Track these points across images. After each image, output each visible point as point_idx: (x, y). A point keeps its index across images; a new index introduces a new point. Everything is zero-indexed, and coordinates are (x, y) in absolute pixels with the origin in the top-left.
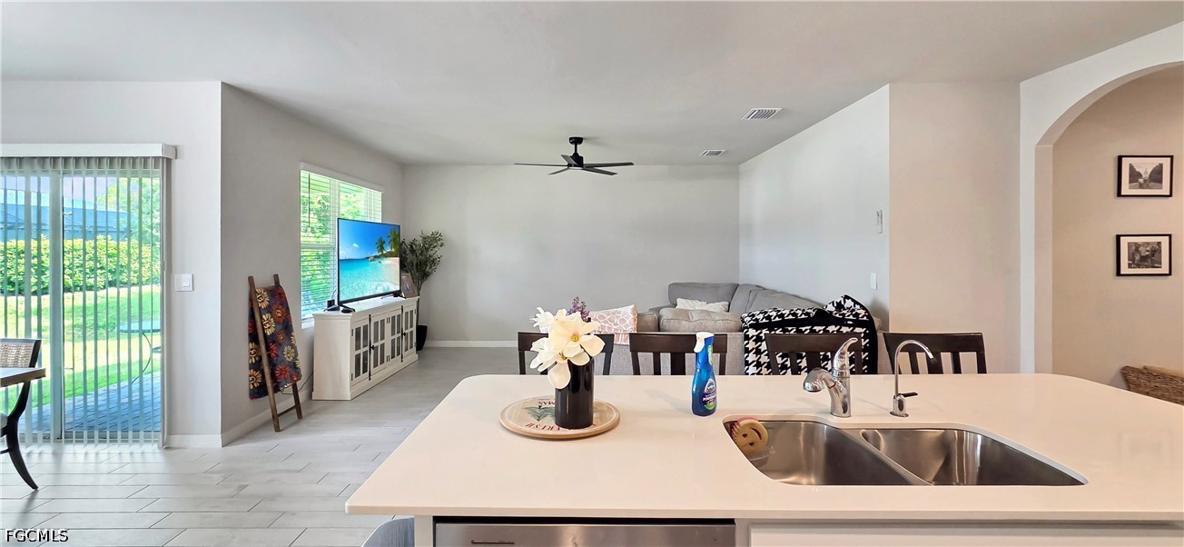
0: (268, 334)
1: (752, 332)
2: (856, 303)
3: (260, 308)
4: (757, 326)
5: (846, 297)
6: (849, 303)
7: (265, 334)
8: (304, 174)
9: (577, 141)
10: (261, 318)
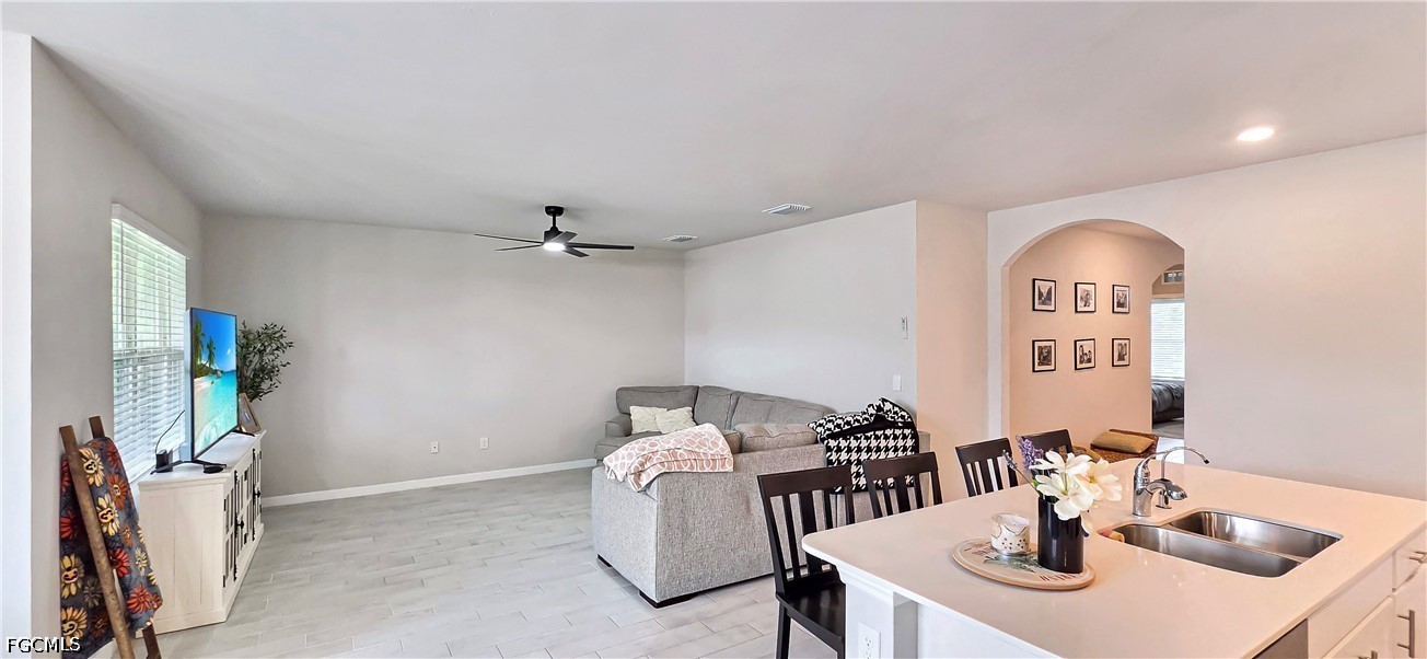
0: (112, 532)
1: (833, 443)
2: (894, 405)
3: (92, 487)
4: (834, 436)
5: (884, 400)
6: (888, 406)
7: (105, 537)
8: (116, 223)
9: (555, 211)
10: (95, 504)
